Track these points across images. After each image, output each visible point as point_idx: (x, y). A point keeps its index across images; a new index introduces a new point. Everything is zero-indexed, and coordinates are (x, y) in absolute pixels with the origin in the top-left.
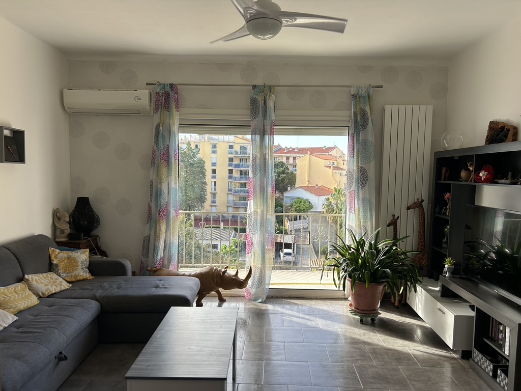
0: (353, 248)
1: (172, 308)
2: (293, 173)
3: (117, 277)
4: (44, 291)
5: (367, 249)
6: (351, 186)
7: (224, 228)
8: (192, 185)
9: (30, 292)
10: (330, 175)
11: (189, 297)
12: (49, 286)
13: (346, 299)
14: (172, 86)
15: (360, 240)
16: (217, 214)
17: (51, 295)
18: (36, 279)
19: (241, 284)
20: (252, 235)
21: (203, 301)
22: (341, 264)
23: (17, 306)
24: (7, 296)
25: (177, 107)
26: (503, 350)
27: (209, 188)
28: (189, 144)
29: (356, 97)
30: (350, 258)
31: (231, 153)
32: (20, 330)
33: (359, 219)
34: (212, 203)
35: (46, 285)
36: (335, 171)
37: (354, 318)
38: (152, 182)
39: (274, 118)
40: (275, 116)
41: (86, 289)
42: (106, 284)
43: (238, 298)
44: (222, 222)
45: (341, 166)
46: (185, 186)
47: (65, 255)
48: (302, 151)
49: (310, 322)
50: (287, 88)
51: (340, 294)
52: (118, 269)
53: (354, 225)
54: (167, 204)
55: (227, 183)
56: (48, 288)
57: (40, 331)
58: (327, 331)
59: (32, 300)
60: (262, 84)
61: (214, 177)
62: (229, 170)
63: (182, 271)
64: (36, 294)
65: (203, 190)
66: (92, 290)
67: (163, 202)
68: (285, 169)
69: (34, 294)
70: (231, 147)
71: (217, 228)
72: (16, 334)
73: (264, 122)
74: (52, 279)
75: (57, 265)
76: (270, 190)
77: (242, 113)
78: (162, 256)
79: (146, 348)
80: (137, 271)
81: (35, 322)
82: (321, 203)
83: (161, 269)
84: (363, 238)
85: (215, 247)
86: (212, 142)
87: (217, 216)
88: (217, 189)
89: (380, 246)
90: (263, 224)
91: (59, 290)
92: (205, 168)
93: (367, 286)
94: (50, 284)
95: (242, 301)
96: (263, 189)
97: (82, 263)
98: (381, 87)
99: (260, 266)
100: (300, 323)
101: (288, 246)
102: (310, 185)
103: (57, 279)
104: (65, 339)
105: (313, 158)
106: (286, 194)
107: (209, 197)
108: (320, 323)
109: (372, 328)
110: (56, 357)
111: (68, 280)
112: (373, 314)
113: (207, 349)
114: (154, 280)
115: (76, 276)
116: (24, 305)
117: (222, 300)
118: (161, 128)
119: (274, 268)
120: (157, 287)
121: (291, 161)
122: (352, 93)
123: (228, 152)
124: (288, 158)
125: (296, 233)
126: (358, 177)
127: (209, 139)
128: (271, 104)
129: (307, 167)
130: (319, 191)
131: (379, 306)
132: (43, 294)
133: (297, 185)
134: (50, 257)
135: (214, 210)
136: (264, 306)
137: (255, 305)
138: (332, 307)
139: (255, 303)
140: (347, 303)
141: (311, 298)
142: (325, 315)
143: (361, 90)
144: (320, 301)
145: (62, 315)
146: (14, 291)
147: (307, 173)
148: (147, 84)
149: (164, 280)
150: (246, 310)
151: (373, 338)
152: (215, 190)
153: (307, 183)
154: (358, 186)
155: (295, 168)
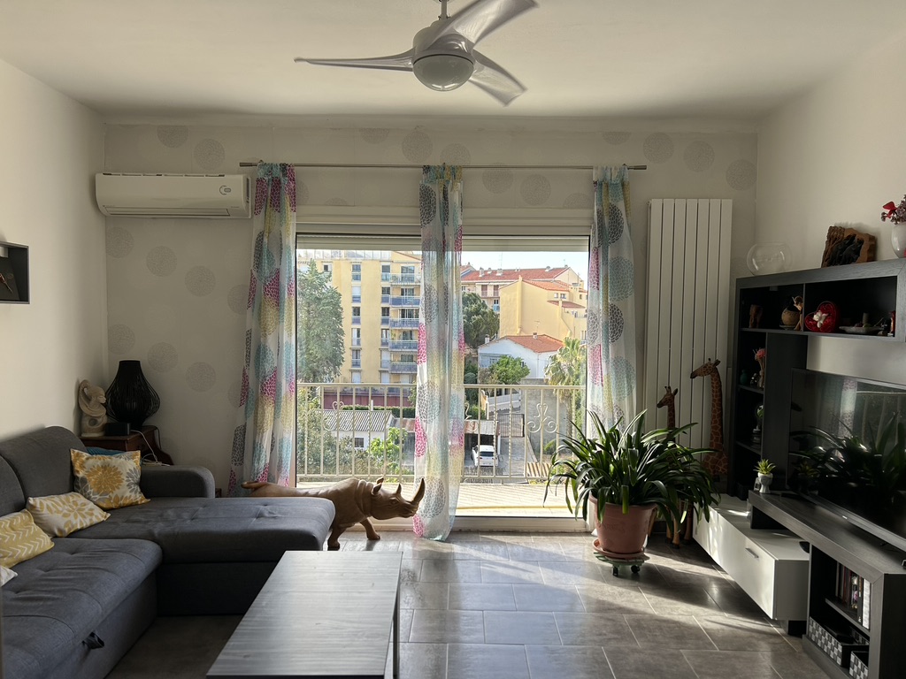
0: (600, 446)
1: (287, 553)
2: (493, 313)
3: (190, 500)
4: (62, 526)
5: (623, 446)
6: (595, 338)
7: (374, 409)
8: (318, 335)
9: (37, 528)
10: (558, 316)
11: (317, 534)
12: (72, 518)
13: (588, 533)
14: (284, 167)
15: (612, 430)
16: (364, 387)
17: (74, 532)
18: (47, 505)
19: (407, 509)
20: (424, 424)
21: (340, 540)
22: (579, 473)
23: (14, 552)
25: (294, 204)
26: (860, 620)
27: (348, 341)
28: (312, 264)
29: (601, 185)
30: (597, 464)
31: (386, 280)
32: (21, 595)
33: (610, 395)
34: (353, 365)
35: (65, 515)
36: (567, 310)
37: (602, 567)
38: (249, 333)
39: (460, 223)
40: (463, 219)
41: (136, 522)
42: (170, 513)
43: (401, 533)
44: (372, 399)
45: (577, 301)
46: (307, 338)
47: (99, 463)
48: (510, 275)
49: (527, 574)
50: (483, 170)
51: (579, 525)
52: (191, 486)
53: (601, 405)
54: (276, 372)
55: (380, 331)
56: (69, 521)
57: (56, 596)
58: (557, 589)
59: (40, 542)
60: (440, 164)
61: (357, 321)
62: (384, 309)
63: (302, 487)
64: (49, 531)
65: (338, 343)
66: (146, 522)
67: (268, 368)
68: (479, 306)
69: (44, 530)
70: (386, 269)
71: (362, 409)
72: (14, 603)
73: (443, 229)
74: (77, 505)
75: (84, 481)
76: (455, 345)
77: (407, 215)
78: (268, 461)
79: (243, 625)
80: (225, 489)
81: (47, 580)
82: (542, 365)
83: (265, 485)
84: (617, 428)
85: (359, 442)
86: (353, 260)
87: (364, 390)
88: (361, 342)
89: (646, 441)
90: (444, 405)
91: (89, 524)
92: (341, 305)
93: (624, 512)
94: (72, 514)
95: (409, 538)
96: (443, 344)
97: (129, 475)
98: (644, 168)
99: (438, 477)
100: (510, 577)
101: (487, 440)
102: (523, 334)
103: (85, 505)
104: (101, 611)
105: (529, 287)
106: (481, 350)
107: (348, 356)
108: (544, 576)
109: (635, 584)
110: (83, 642)
111: (104, 505)
112: (636, 558)
113: (349, 625)
114: (253, 504)
115: (117, 499)
116: (29, 550)
117: (373, 538)
118: (266, 240)
119: (463, 480)
120: (260, 516)
121: (490, 292)
122: (595, 179)
123: (380, 278)
124: (484, 288)
125: (501, 418)
126: (607, 323)
127: (348, 256)
128: (455, 198)
129: (518, 302)
130: (540, 343)
131: (645, 545)
132: (60, 530)
133: (502, 333)
134: (72, 467)
136: (446, 548)
137: (430, 545)
138: (564, 548)
139: (430, 542)
140: (591, 541)
141: (528, 533)
142: (553, 562)
143: (609, 174)
144: (542, 537)
145: (94, 568)
146: (10, 526)
147: (518, 313)
148: (242, 165)
149: (272, 504)
150: (414, 553)
151: (636, 600)
152: (358, 343)
153: (519, 330)
154: (607, 338)
155: (497, 305)
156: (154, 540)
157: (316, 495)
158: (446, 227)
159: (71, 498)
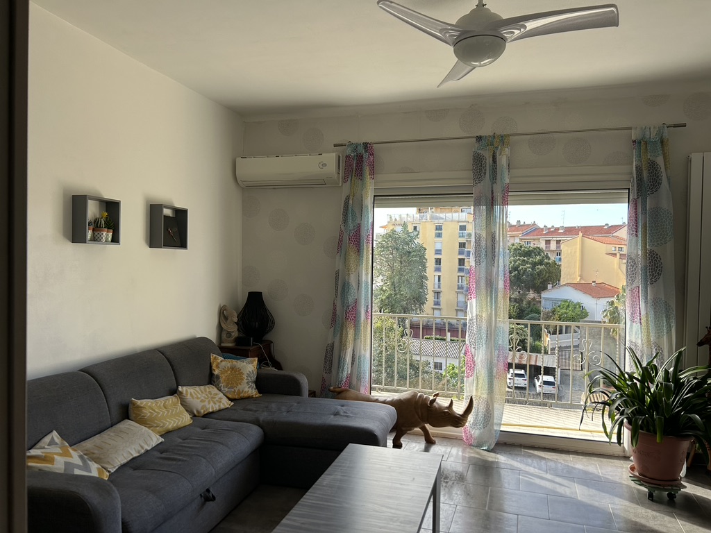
0: (637, 379)
1: (350, 444)
2: (556, 264)
3: (289, 397)
4: (199, 408)
5: (661, 380)
6: (633, 281)
7: (451, 340)
8: (407, 280)
9: (182, 408)
10: (616, 266)
11: (378, 433)
12: (206, 403)
13: (626, 458)
14: (366, 145)
15: (648, 364)
16: (442, 319)
17: (207, 414)
18: (191, 393)
19: (458, 421)
20: (473, 350)
21: (403, 440)
22: (614, 401)
23: (164, 424)
24: (154, 411)
25: (372, 173)
27: (431, 284)
28: (405, 225)
29: (640, 144)
30: (633, 395)
31: (463, 236)
32: (164, 455)
33: (648, 333)
34: (435, 304)
35: (202, 401)
36: (623, 261)
37: (638, 490)
38: (337, 273)
39: (507, 181)
40: (510, 178)
41: (251, 410)
42: (274, 406)
43: (455, 441)
44: (449, 331)
46: (399, 282)
47: (229, 365)
48: (571, 231)
49: (563, 488)
50: (529, 137)
51: (617, 450)
52: (290, 387)
53: (639, 341)
54: (356, 302)
55: (457, 278)
56: (205, 406)
57: (185, 459)
58: (591, 506)
59: (183, 419)
60: (491, 134)
61: (438, 270)
62: (460, 260)
63: (375, 394)
64: (190, 411)
65: (422, 286)
66: (256, 411)
67: (351, 299)
68: (543, 257)
69: (187, 411)
70: (463, 228)
71: (441, 339)
72: (157, 460)
73: (492, 187)
74: (211, 394)
75: (218, 377)
76: (501, 285)
77: (463, 177)
78: (349, 372)
79: (305, 498)
80: (318, 392)
81: (182, 446)
82: (600, 309)
83: (346, 390)
84: (655, 362)
85: (438, 366)
86: (436, 221)
87: (442, 323)
88: (442, 286)
89: (683, 376)
90: (491, 334)
91: (218, 409)
92: (426, 257)
93: (658, 439)
94: (207, 400)
95: (459, 445)
96: (490, 284)
97: (248, 375)
98: (684, 125)
99: (485, 396)
100: (546, 488)
101: (549, 371)
102: (583, 282)
103: (216, 394)
104: (214, 473)
105: (588, 241)
106: (544, 295)
107: (430, 297)
108: (579, 492)
109: (670, 510)
110: (201, 495)
111: (230, 396)
112: (672, 486)
113: (388, 510)
114: (333, 404)
115: (239, 392)
116: (174, 424)
117: (430, 442)
118: (351, 202)
119: (507, 401)
120: (336, 414)
121: (553, 246)
122: (633, 138)
123: (458, 236)
124: (548, 242)
125: (562, 353)
126: (645, 267)
127: (432, 218)
128: (503, 161)
129: (578, 254)
130: (597, 290)
131: (683, 473)
132: (198, 412)
133: (563, 281)
134: (211, 366)
135: (437, 314)
136: (491, 457)
137: (478, 453)
138: (601, 468)
139: (478, 450)
140: (628, 465)
141: (567, 452)
142: (589, 480)
143: (648, 133)
144: (581, 457)
145: (214, 441)
146: (164, 405)
147: (578, 264)
148: (335, 146)
149: (347, 406)
150: (464, 458)
151: (669, 525)
152: (439, 287)
153: (579, 278)
154: (646, 281)
155: (559, 257)
156: (259, 425)
157: (384, 402)
158: (494, 185)
159: (207, 389)
